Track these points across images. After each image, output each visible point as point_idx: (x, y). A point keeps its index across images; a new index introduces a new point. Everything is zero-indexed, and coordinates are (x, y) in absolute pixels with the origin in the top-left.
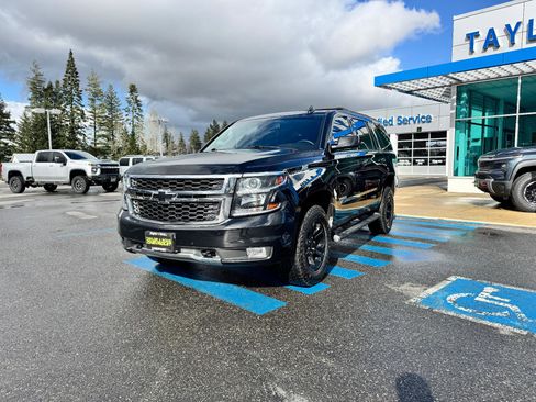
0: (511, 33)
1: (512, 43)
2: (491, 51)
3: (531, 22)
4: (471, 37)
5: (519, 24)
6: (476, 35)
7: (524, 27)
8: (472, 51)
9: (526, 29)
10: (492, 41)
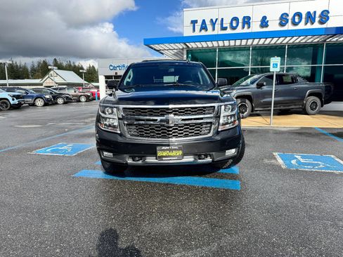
0: (213, 23)
1: (214, 29)
2: (203, 33)
3: (222, 19)
4: (194, 22)
5: (217, 19)
6: (196, 22)
7: (219, 22)
8: (194, 30)
9: (219, 23)
10: (204, 27)
